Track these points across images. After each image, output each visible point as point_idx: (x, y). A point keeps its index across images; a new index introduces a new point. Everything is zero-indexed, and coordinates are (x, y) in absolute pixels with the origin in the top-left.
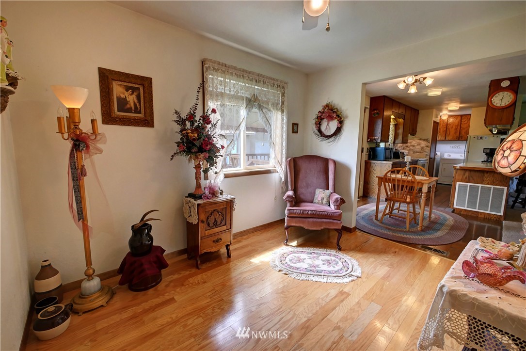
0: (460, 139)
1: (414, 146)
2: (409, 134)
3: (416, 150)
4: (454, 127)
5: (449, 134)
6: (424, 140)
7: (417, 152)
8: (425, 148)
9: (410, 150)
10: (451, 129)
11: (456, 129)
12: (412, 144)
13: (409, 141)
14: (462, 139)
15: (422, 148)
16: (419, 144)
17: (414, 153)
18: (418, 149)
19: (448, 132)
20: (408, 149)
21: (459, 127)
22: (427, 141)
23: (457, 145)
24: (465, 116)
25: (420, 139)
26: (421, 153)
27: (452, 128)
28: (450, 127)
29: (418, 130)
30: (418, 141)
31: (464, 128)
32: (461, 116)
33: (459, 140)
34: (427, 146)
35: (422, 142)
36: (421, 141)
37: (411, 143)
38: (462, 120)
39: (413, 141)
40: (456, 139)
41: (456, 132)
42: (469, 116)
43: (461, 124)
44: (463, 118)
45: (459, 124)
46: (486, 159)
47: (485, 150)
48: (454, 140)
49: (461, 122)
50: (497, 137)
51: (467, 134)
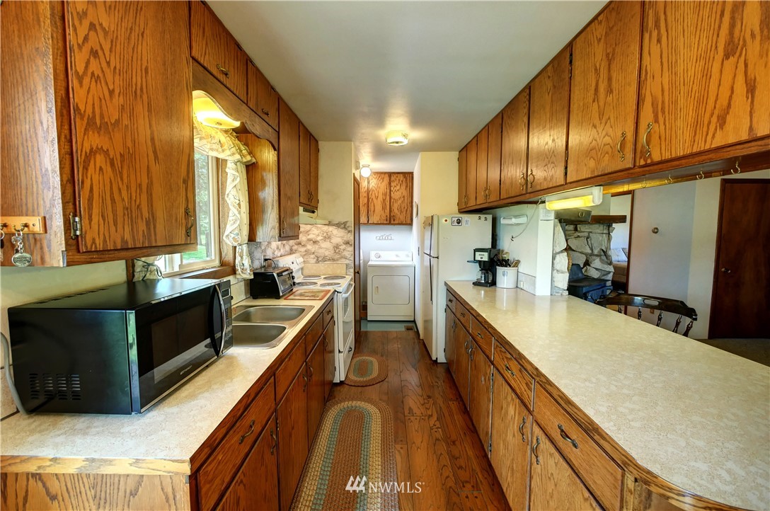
0: (392, 222)
1: (315, 242)
2: (301, 209)
3: (322, 252)
4: (380, 197)
5: (374, 211)
6: (338, 225)
7: (325, 259)
8: (344, 246)
9: (307, 253)
10: (374, 200)
11: (384, 201)
12: (310, 237)
13: (303, 228)
14: (396, 222)
15: (337, 247)
16: (328, 237)
17: (318, 261)
18: (327, 249)
19: (371, 208)
20: (303, 249)
21: (388, 198)
22: (345, 228)
23: (387, 233)
24: (395, 176)
25: (330, 224)
26: (333, 260)
27: (377, 198)
28: (373, 195)
29: (322, 196)
30: (326, 228)
31: (396, 201)
32: (390, 174)
33: (390, 224)
34: (347, 243)
35: (334, 231)
36: (331, 228)
37: (307, 232)
38: (392, 184)
39: (312, 228)
40: (385, 222)
41: (384, 208)
42: (401, 175)
43: (390, 190)
44: (393, 178)
45: (388, 191)
46: (481, 277)
47: (477, 253)
48: (383, 224)
49: (390, 187)
50: (486, 219)
51: (401, 212)
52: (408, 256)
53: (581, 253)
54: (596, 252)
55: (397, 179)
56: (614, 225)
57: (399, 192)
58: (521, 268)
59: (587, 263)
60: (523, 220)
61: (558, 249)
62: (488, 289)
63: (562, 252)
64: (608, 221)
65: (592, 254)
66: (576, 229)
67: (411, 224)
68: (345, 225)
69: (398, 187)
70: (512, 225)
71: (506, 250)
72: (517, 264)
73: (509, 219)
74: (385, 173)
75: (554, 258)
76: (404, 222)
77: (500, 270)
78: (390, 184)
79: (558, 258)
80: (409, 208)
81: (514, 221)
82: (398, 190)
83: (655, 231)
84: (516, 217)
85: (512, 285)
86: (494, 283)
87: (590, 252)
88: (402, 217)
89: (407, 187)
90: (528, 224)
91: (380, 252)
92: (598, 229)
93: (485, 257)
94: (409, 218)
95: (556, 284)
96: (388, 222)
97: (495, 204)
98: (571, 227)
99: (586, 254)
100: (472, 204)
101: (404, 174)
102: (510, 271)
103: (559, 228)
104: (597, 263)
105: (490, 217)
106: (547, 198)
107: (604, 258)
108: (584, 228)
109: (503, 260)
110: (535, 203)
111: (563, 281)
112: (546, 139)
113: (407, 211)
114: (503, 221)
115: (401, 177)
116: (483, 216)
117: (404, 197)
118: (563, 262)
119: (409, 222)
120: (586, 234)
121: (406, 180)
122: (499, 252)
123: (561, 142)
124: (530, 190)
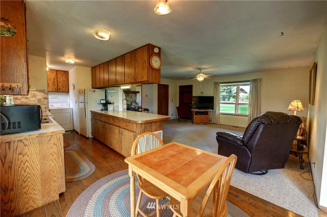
0: (59, 91)
1: (27, 98)
3: (31, 102)
4: (52, 80)
5: (48, 86)
6: (40, 91)
8: (43, 100)
11: (54, 82)
14: (61, 91)
16: (34, 96)
20: (19, 101)
23: (55, 96)
25: (35, 90)
31: (60, 82)
32: (57, 71)
34: (45, 98)
35: (38, 93)
38: (58, 75)
40: (55, 91)
41: (54, 85)
42: (63, 72)
43: (57, 78)
44: (58, 73)
45: (56, 78)
46: (103, 108)
47: (102, 101)
48: (54, 92)
49: (57, 76)
50: (103, 91)
51: (63, 87)
52: (67, 105)
53: (130, 101)
54: (133, 101)
55: (61, 73)
56: (137, 94)
57: (61, 79)
58: (115, 105)
59: (131, 104)
60: (114, 91)
61: (124, 99)
62: (105, 111)
63: (125, 99)
64: (136, 93)
65: (132, 102)
66: (128, 95)
67: (68, 92)
68: (44, 91)
69: (61, 77)
70: (111, 93)
71: (110, 100)
72: (113, 103)
73: (110, 91)
74: (54, 70)
75: (123, 101)
76: (65, 91)
77: (109, 105)
78: (57, 75)
79: (124, 101)
80: (67, 86)
81: (112, 91)
82: (61, 78)
83: (147, 96)
84: (113, 90)
85: (112, 109)
86: (107, 110)
87: (132, 101)
88: (64, 89)
89: (65, 77)
90: (116, 93)
91: (52, 104)
92: (133, 95)
93: (104, 102)
94: (67, 90)
95: (124, 108)
96: (57, 91)
97: (107, 86)
98: (127, 94)
99: (131, 102)
100: (98, 86)
101: (64, 71)
102: (112, 105)
103: (124, 94)
104: (133, 104)
105: (104, 90)
106: (121, 86)
107: (135, 103)
108: (130, 95)
109: (110, 103)
110: (118, 87)
111: (125, 107)
112: (120, 69)
113: (66, 87)
114: (109, 91)
115: (63, 73)
116: (102, 90)
117: (64, 81)
118: (125, 102)
119: (67, 91)
120: (131, 96)
121: (65, 74)
122: (108, 101)
123: (123, 71)
124: (117, 84)
